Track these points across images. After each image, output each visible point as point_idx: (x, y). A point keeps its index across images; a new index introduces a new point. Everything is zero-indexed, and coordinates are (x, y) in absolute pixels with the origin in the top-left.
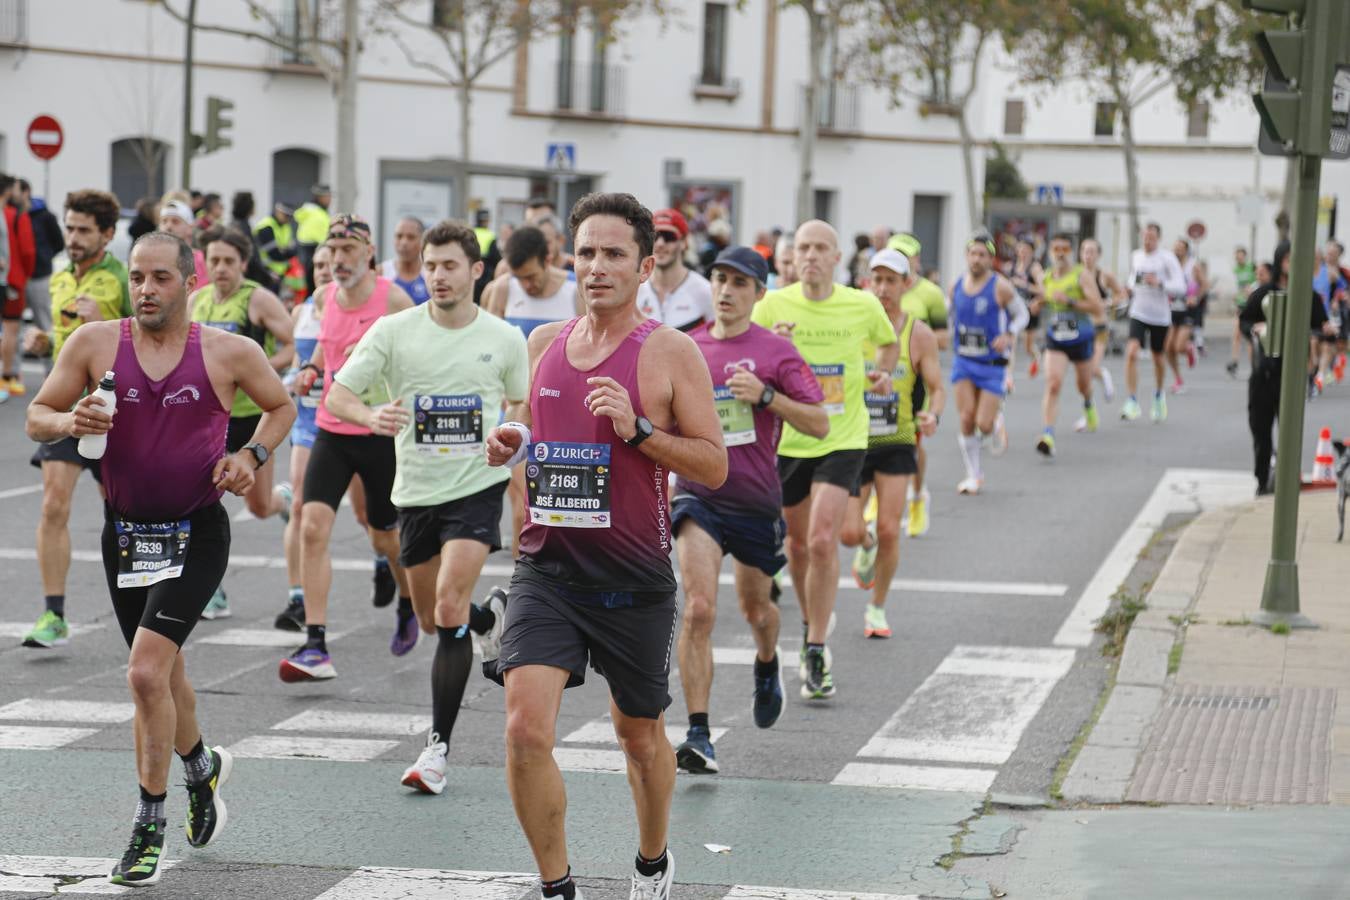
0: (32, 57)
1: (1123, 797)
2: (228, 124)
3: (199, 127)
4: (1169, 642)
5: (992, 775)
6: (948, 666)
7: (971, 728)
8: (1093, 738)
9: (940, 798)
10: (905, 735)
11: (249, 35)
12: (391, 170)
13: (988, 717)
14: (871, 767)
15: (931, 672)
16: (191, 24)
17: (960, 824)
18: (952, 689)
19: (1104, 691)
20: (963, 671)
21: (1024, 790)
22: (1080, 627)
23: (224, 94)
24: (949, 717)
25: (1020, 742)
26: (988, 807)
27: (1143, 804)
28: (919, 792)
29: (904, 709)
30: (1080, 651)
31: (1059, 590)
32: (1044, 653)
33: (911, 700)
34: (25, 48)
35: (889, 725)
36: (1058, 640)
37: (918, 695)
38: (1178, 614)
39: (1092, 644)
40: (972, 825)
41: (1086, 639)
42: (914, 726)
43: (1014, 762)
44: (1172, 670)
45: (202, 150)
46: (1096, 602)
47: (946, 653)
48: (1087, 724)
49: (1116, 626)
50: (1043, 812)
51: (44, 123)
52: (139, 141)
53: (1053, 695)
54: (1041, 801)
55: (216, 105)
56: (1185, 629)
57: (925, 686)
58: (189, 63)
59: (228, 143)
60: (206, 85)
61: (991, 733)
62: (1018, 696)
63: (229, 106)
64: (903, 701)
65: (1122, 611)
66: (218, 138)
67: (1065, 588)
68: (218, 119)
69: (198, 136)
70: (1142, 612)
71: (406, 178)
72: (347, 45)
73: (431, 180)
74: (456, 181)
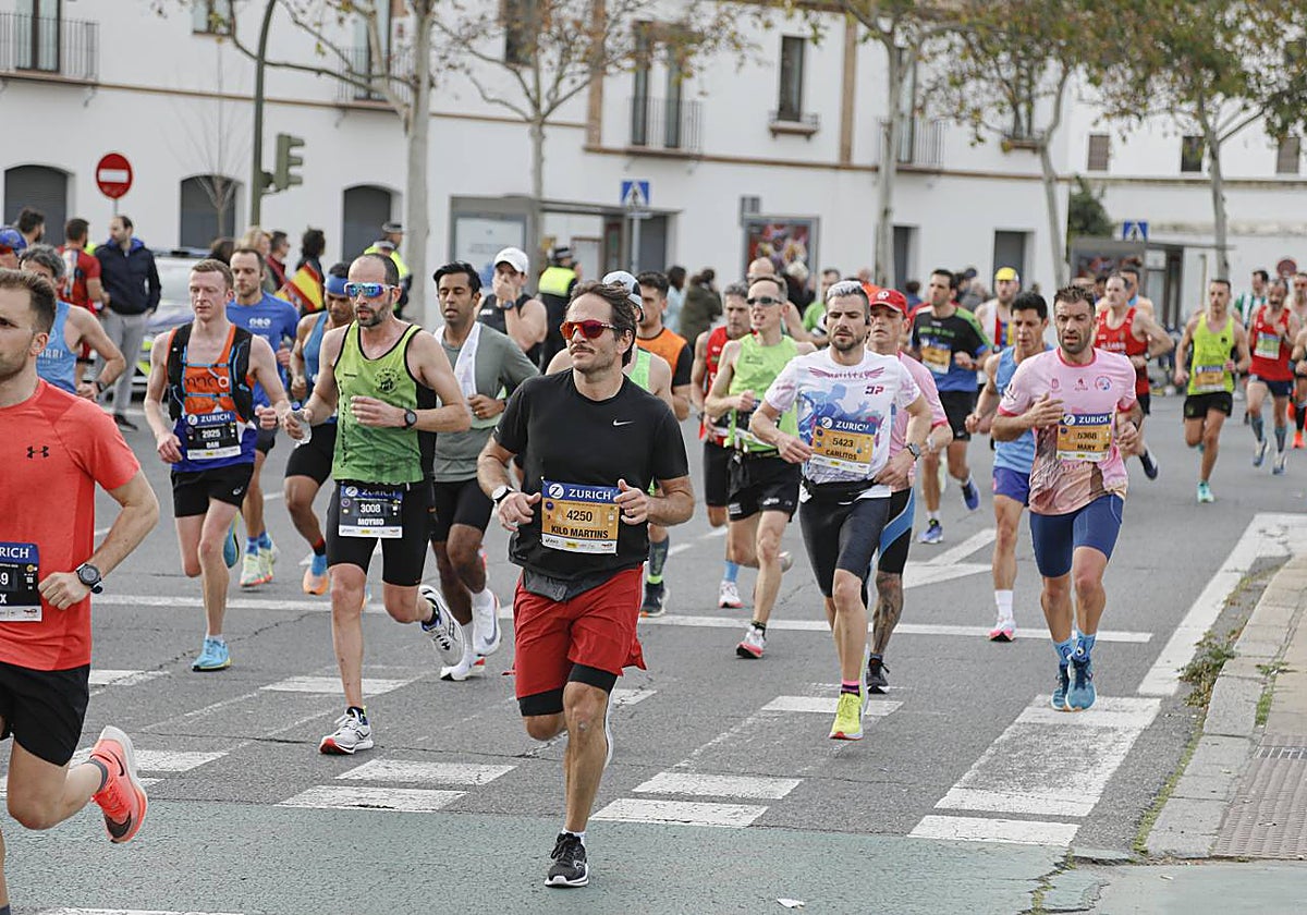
0: (100, 92)
1: (1209, 853)
2: (299, 162)
3: (269, 165)
4: (1257, 692)
5: (1075, 828)
6: (1027, 716)
7: (1053, 780)
8: (1177, 791)
9: (1020, 850)
10: (985, 787)
11: (319, 72)
12: (463, 208)
13: (1070, 768)
14: (949, 819)
15: (1011, 723)
16: (261, 61)
17: (1041, 879)
18: (1034, 739)
19: (1190, 742)
20: (1044, 721)
21: (1107, 846)
22: (1165, 677)
23: (294, 132)
24: (1030, 769)
25: (1102, 795)
26: (1069, 862)
27: (1230, 859)
28: (1000, 845)
29: (983, 760)
30: (1165, 699)
31: (1145, 637)
32: (1128, 702)
33: (990, 751)
34: (95, 85)
35: (966, 776)
36: (1142, 689)
37: (998, 745)
38: (1265, 662)
39: (1178, 693)
40: (1053, 881)
41: (1172, 688)
42: (993, 778)
43: (1097, 815)
44: (1260, 720)
45: (272, 188)
46: (1182, 650)
47: (1027, 703)
48: (1174, 775)
49: (1203, 673)
50: (1127, 867)
51: (114, 161)
52: (209, 178)
53: (1137, 745)
54: (1126, 857)
55: (286, 142)
56: (1274, 677)
57: (1005, 737)
58: (259, 100)
59: (299, 181)
60: (277, 122)
61: (1073, 786)
62: (1101, 747)
63: (301, 144)
64: (982, 751)
65: (1208, 659)
66: (288, 176)
67: (1150, 635)
68: (289, 156)
69: (268, 174)
70: (1229, 661)
71: (478, 216)
72: (418, 82)
73: (503, 218)
74: (529, 219)
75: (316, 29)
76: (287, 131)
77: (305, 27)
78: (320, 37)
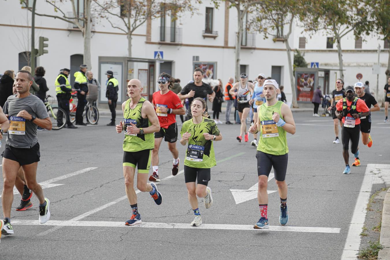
2: (47, 46)
3: (37, 47)
11: (55, 17)
12: (102, 60)
16: (34, 14)
23: (45, 36)
31: (336, 230)
45: (38, 54)
49: (369, 256)
55: (42, 40)
58: (33, 27)
59: (47, 52)
60: (38, 34)
63: (47, 40)
65: (371, 249)
66: (43, 50)
67: (340, 229)
68: (43, 44)
69: (37, 50)
70: (380, 250)
71: (107, 63)
72: (87, 20)
73: (115, 63)
74: (124, 64)
75: (53, 3)
76: (42, 36)
77: (50, 3)
78: (55, 6)
